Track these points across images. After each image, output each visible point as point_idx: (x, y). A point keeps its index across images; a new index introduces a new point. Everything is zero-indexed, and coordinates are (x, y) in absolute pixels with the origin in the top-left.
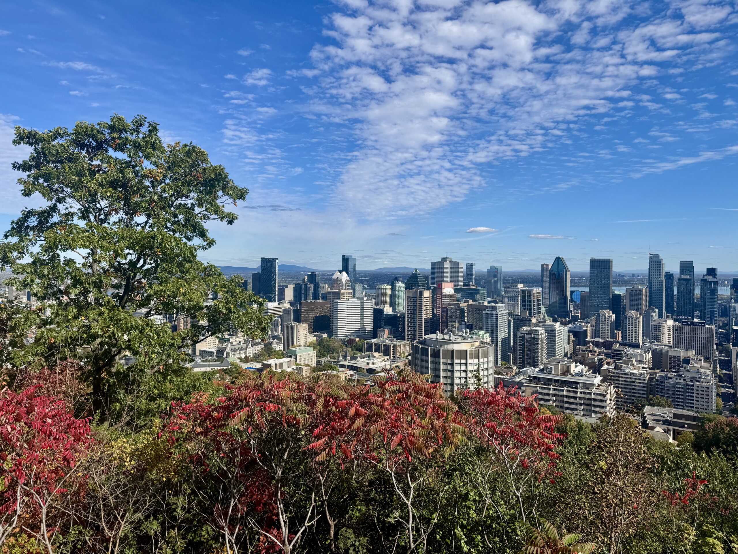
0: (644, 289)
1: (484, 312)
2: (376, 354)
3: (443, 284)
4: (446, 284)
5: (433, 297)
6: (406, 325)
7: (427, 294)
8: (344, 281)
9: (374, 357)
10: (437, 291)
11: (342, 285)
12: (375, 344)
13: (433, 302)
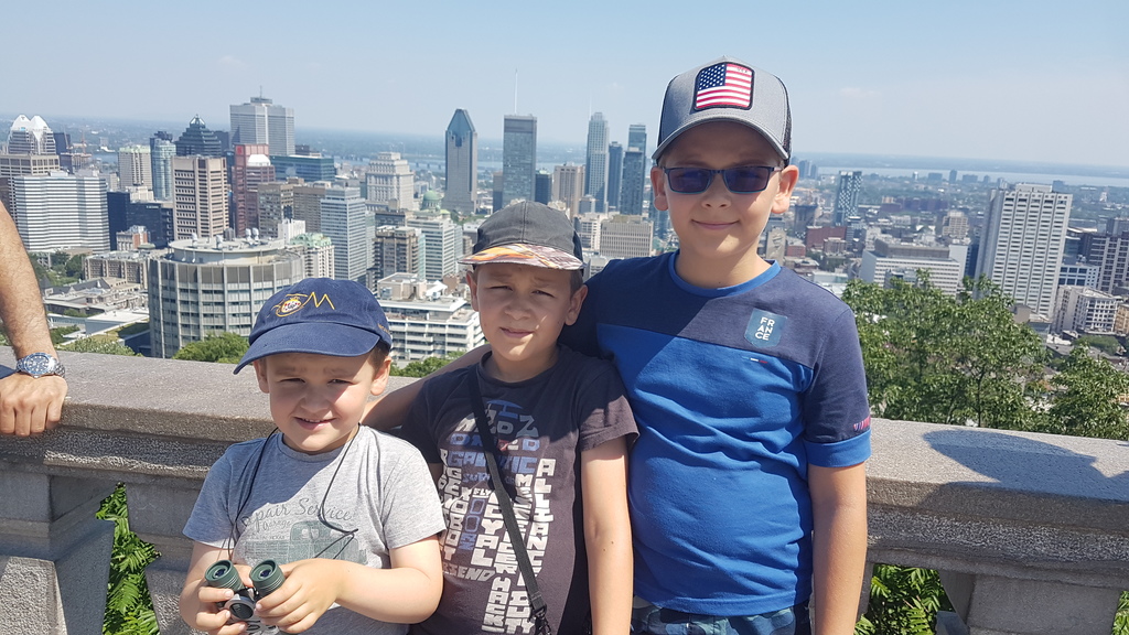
0: (580, 166)
1: (322, 201)
2: (111, 281)
3: (247, 148)
4: (254, 148)
5: (229, 171)
6: (176, 224)
7: (216, 165)
8: (38, 136)
9: (106, 286)
10: (233, 160)
11: (36, 144)
12: (110, 262)
13: (230, 181)
